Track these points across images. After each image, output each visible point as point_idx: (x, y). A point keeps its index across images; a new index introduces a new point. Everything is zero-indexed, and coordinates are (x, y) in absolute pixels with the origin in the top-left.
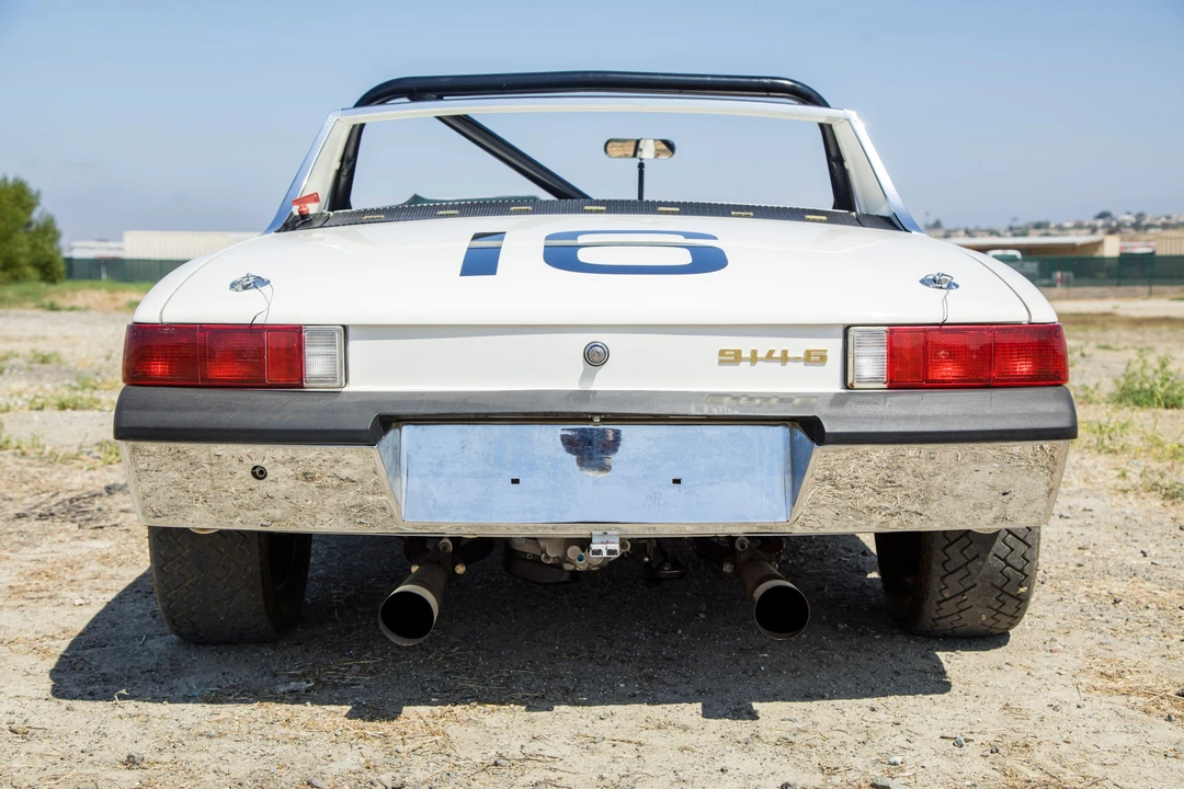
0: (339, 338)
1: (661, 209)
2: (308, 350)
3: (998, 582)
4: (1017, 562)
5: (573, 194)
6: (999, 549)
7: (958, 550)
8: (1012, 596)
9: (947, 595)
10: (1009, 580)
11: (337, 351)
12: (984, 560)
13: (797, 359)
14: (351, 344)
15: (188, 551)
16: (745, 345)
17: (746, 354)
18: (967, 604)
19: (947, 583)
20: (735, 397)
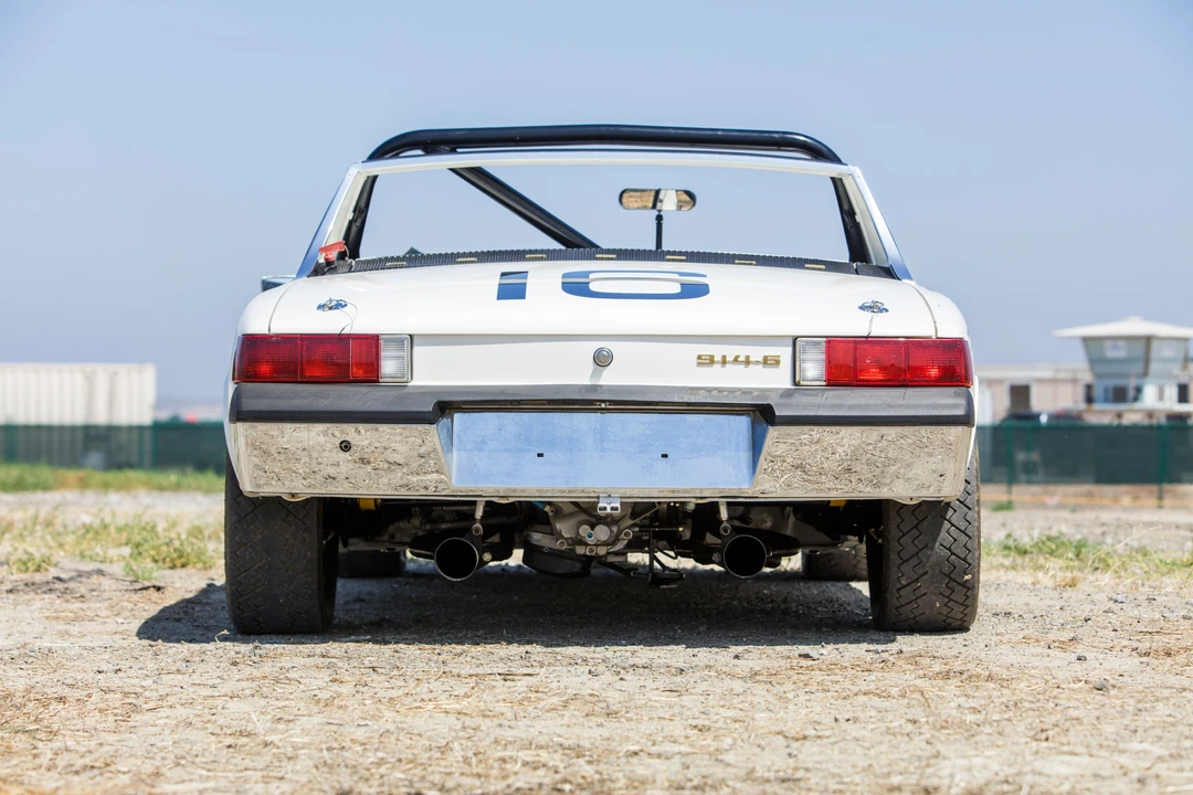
0: (407, 344)
1: (668, 257)
2: (383, 354)
3: (946, 570)
4: (960, 552)
5: (583, 243)
6: (944, 540)
7: (910, 541)
8: (958, 583)
9: (904, 582)
10: (955, 568)
11: (405, 354)
12: (932, 549)
13: (757, 363)
14: (415, 348)
15: (259, 537)
16: (717, 351)
17: (718, 358)
18: (923, 591)
19: (903, 570)
20: (709, 390)
